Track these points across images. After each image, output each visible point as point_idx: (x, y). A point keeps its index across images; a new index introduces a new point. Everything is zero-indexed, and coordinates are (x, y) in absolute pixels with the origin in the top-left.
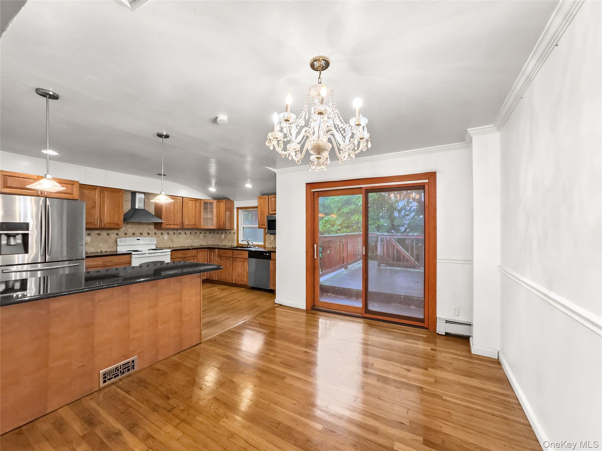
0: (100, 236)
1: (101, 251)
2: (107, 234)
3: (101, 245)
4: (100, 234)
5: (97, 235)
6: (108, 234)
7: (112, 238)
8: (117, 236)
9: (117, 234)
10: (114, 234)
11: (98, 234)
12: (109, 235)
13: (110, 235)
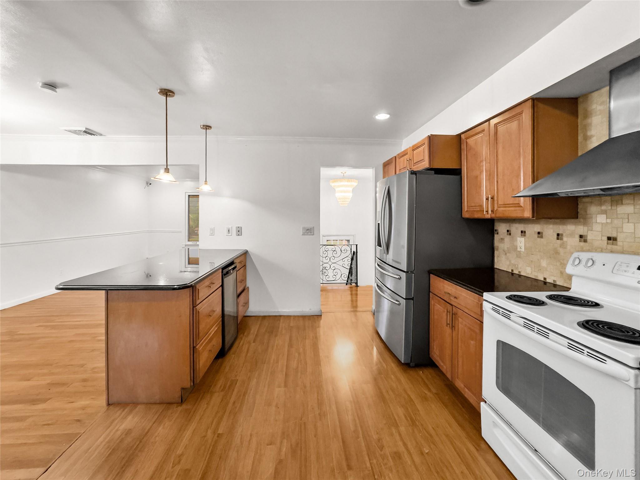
0: (542, 240)
1: (545, 279)
2: (556, 236)
3: (544, 263)
4: (542, 233)
5: (537, 235)
6: (558, 235)
7: (569, 247)
8: (582, 244)
9: (581, 236)
10: (572, 235)
11: (539, 233)
12: (562, 239)
13: (565, 239)
